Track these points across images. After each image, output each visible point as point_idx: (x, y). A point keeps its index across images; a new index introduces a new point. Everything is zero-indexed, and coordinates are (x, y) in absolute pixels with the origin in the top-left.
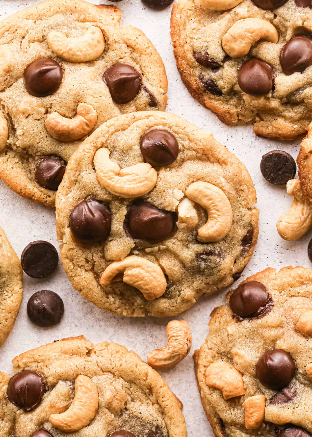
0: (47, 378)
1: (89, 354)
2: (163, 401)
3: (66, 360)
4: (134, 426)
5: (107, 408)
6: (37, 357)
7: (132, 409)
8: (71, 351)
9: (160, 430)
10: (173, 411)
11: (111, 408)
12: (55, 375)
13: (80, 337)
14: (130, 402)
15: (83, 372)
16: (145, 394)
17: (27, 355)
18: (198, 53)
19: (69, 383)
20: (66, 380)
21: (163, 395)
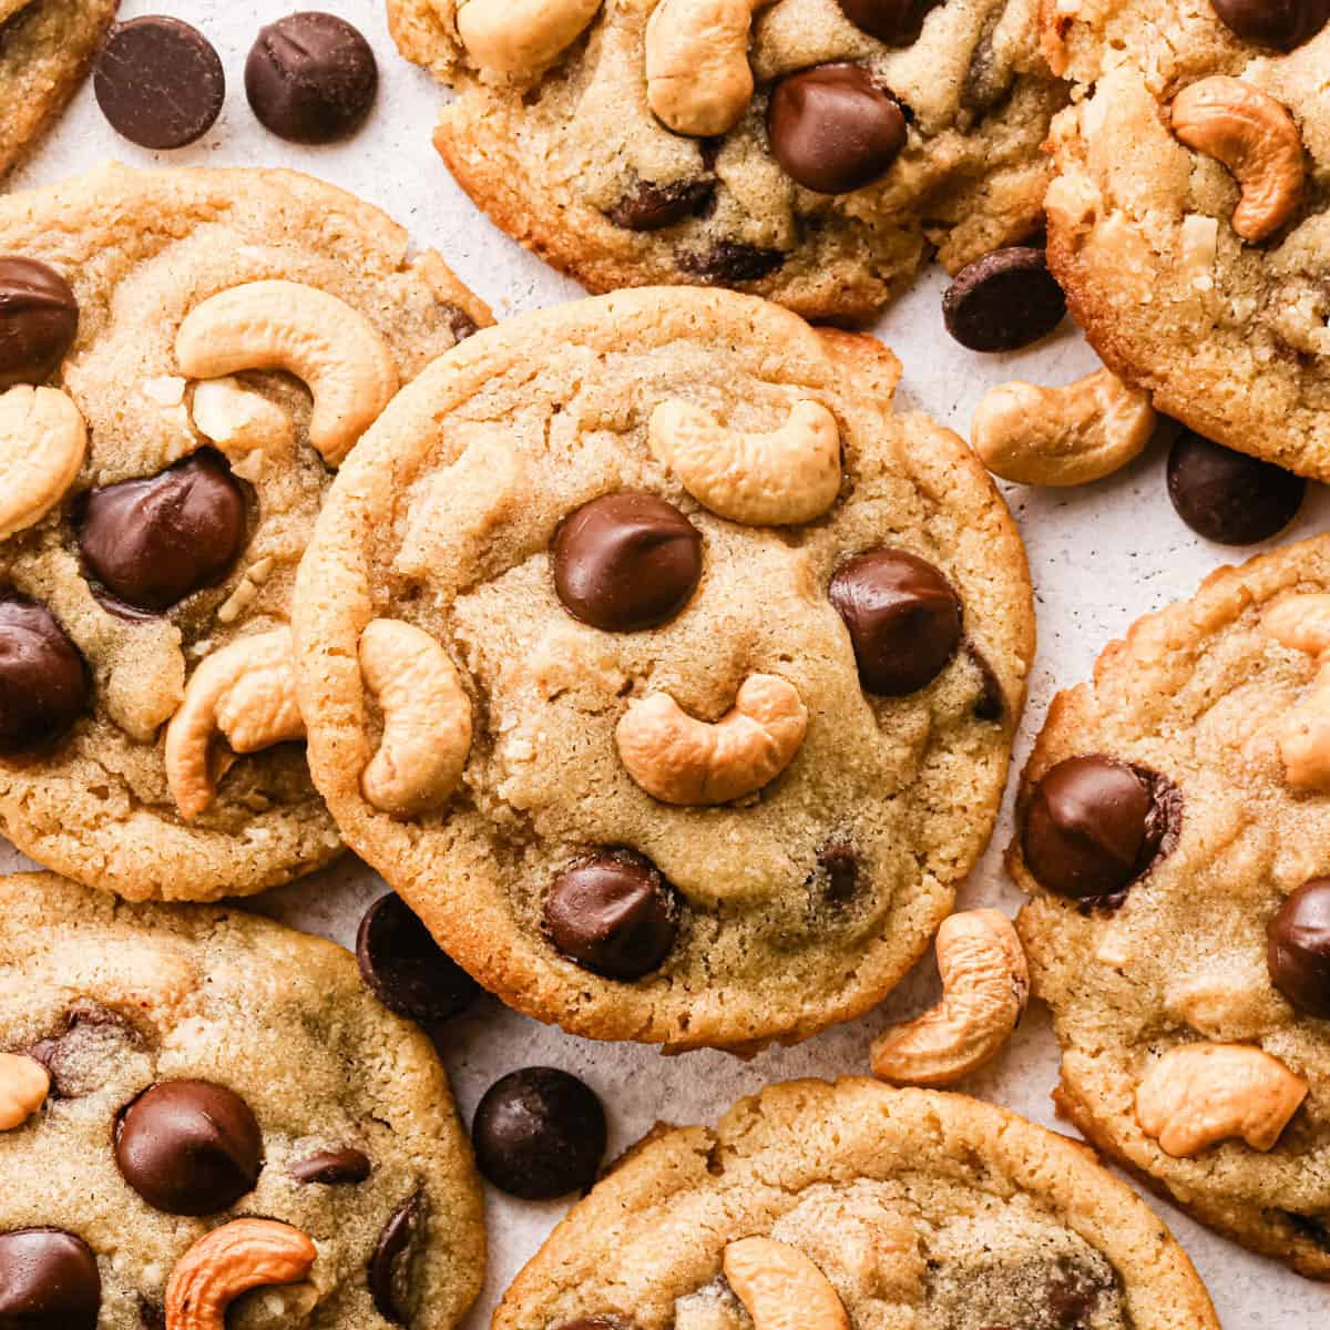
0: (632, 1316)
1: (715, 1169)
2: (1033, 1173)
3: (658, 1224)
4: (992, 1303)
5: (874, 1297)
6: (561, 1273)
7: (952, 1253)
8: (657, 1190)
9: (1076, 1267)
10: (1083, 1184)
11: (888, 1290)
12: (653, 1290)
13: (656, 1133)
14: (933, 1235)
15: (732, 1230)
16: (964, 1183)
17: (526, 1286)
18: (620, 206)
19: (710, 1291)
20: (695, 1287)
21: (1021, 1152)
